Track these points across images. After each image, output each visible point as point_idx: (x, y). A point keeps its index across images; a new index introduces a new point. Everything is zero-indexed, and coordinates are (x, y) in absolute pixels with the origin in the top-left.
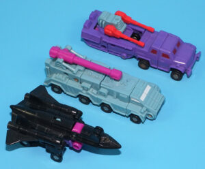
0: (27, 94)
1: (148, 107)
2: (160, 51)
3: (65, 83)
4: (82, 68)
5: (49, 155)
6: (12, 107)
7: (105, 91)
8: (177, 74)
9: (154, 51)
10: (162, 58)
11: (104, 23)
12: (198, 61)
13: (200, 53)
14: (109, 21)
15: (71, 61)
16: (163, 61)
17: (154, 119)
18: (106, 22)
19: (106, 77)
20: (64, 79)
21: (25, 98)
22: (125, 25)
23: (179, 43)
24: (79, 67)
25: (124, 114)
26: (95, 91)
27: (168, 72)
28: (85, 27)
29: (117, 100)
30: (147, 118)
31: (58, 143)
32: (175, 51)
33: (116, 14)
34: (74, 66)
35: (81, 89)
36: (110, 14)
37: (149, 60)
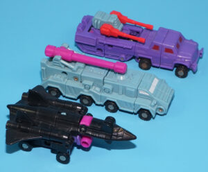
0: (24, 94)
1: (158, 100)
2: (162, 46)
3: (64, 83)
4: (82, 65)
5: (54, 156)
6: (9, 106)
7: (110, 87)
8: (182, 70)
9: (156, 47)
10: (165, 53)
11: (99, 22)
12: (201, 58)
13: (202, 49)
14: (105, 20)
15: (69, 59)
16: (166, 57)
17: (165, 114)
18: (101, 22)
19: (110, 72)
20: (62, 79)
21: (23, 98)
22: (122, 25)
23: (181, 38)
24: (78, 64)
25: (132, 111)
26: (98, 89)
27: (172, 70)
28: (78, 30)
29: (123, 95)
30: (157, 114)
31: (65, 139)
32: (178, 46)
33: (111, 13)
34: (73, 63)
35: (83, 88)
36: (105, 14)
37: (151, 58)
